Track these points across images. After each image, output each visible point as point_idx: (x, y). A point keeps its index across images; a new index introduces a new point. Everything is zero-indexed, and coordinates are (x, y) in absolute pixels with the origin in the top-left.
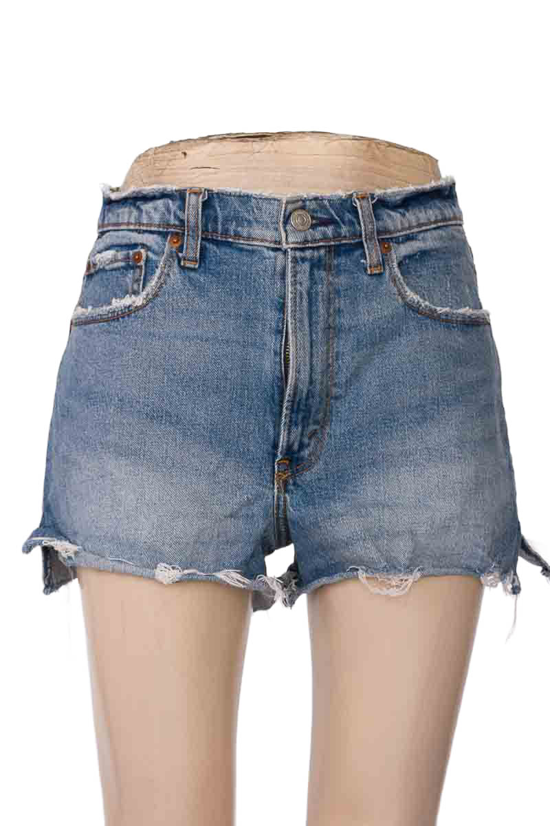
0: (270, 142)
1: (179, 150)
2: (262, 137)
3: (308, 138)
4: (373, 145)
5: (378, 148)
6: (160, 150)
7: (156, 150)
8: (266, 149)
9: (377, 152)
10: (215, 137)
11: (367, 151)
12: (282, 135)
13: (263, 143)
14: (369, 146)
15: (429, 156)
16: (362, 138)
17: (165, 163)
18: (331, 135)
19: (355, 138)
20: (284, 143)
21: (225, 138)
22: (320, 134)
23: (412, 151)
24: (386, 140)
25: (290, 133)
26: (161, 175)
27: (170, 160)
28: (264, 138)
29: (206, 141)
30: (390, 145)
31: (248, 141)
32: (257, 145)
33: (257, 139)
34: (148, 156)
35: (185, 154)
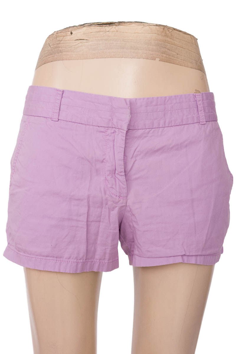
0: (115, 26)
1: (69, 31)
2: (110, 24)
3: (133, 25)
4: (166, 29)
5: (168, 30)
6: (59, 32)
7: (57, 32)
8: (112, 30)
9: (168, 32)
10: (87, 25)
11: (163, 32)
12: (120, 23)
13: (111, 27)
14: (164, 29)
15: (193, 36)
16: (160, 25)
17: (62, 38)
18: (144, 23)
19: (157, 25)
20: (121, 27)
21: (91, 25)
22: (139, 23)
23: (185, 33)
24: (173, 27)
25: (124, 22)
26: (60, 43)
27: (64, 36)
28: (111, 25)
29: (82, 26)
30: (175, 29)
31: (103, 26)
32: (108, 28)
33: (108, 25)
34: (53, 35)
35: (71, 33)
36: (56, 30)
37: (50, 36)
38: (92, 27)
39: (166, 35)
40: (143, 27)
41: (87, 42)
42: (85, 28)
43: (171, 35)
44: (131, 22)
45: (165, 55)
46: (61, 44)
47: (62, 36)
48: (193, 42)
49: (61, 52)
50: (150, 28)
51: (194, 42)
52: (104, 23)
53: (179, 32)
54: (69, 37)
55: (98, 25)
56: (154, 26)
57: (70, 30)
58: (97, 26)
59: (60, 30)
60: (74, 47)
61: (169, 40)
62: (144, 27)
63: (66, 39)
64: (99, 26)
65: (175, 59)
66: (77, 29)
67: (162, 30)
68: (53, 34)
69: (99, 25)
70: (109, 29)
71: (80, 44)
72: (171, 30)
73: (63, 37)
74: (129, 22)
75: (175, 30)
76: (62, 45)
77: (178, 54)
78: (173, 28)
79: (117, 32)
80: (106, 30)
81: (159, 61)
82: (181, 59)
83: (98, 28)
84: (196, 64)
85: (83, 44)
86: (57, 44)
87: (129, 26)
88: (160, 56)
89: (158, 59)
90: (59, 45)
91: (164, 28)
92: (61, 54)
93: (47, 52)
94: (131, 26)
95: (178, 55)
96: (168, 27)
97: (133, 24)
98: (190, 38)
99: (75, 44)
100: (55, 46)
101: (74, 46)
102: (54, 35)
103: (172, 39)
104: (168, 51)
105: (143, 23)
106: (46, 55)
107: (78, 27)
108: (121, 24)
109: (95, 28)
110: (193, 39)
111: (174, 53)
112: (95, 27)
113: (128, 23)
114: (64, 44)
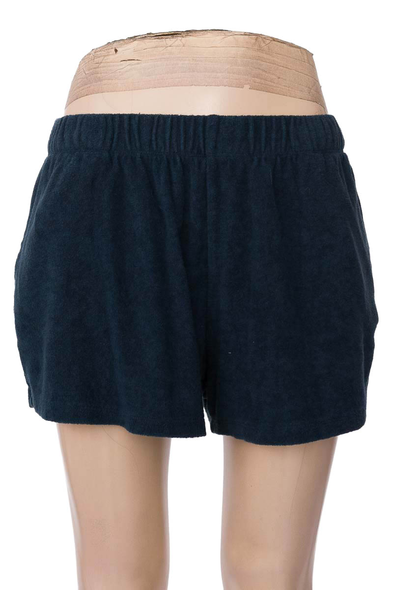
36: (95, 47)
37: (85, 56)
38: (146, 41)
39: (260, 49)
40: (223, 38)
41: (138, 64)
42: (136, 42)
43: (269, 49)
44: (205, 30)
45: (258, 80)
46: (100, 67)
47: (101, 56)
48: (304, 59)
49: (100, 80)
50: (235, 38)
51: (306, 59)
52: (165, 34)
53: (282, 44)
54: (113, 57)
55: (155, 37)
56: (242, 35)
57: (115, 45)
58: (153, 38)
59: (99, 48)
60: (120, 72)
61: (265, 56)
62: (225, 37)
63: (108, 61)
64: (156, 39)
65: (275, 85)
66: (124, 45)
67: (254, 41)
68: (89, 54)
69: (157, 37)
70: (172, 42)
71: (129, 67)
72: (268, 42)
73: (103, 57)
74: (203, 30)
75: (274, 40)
76: (102, 69)
77: (279, 78)
78: (271, 38)
79: (184, 46)
80: (167, 44)
81: (250, 89)
82: (285, 86)
83: (155, 42)
84: (309, 93)
85: (133, 66)
86: (95, 68)
87: (203, 36)
88: (250, 81)
89: (247, 87)
90: (99, 69)
91: (257, 37)
92: (99, 83)
93: (79, 81)
94: (206, 36)
95: (280, 80)
96: (264, 37)
97: (209, 34)
98: (300, 53)
99: (121, 67)
100: (91, 71)
101: (118, 71)
102: (91, 55)
103: (269, 54)
104: (264, 73)
105: (224, 32)
106: (78, 85)
107: (126, 41)
108: (191, 34)
109: (150, 42)
110: (305, 54)
111: (274, 77)
112: (151, 40)
113: (202, 32)
114: (104, 68)
